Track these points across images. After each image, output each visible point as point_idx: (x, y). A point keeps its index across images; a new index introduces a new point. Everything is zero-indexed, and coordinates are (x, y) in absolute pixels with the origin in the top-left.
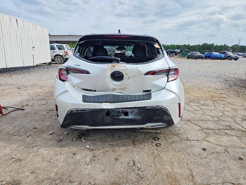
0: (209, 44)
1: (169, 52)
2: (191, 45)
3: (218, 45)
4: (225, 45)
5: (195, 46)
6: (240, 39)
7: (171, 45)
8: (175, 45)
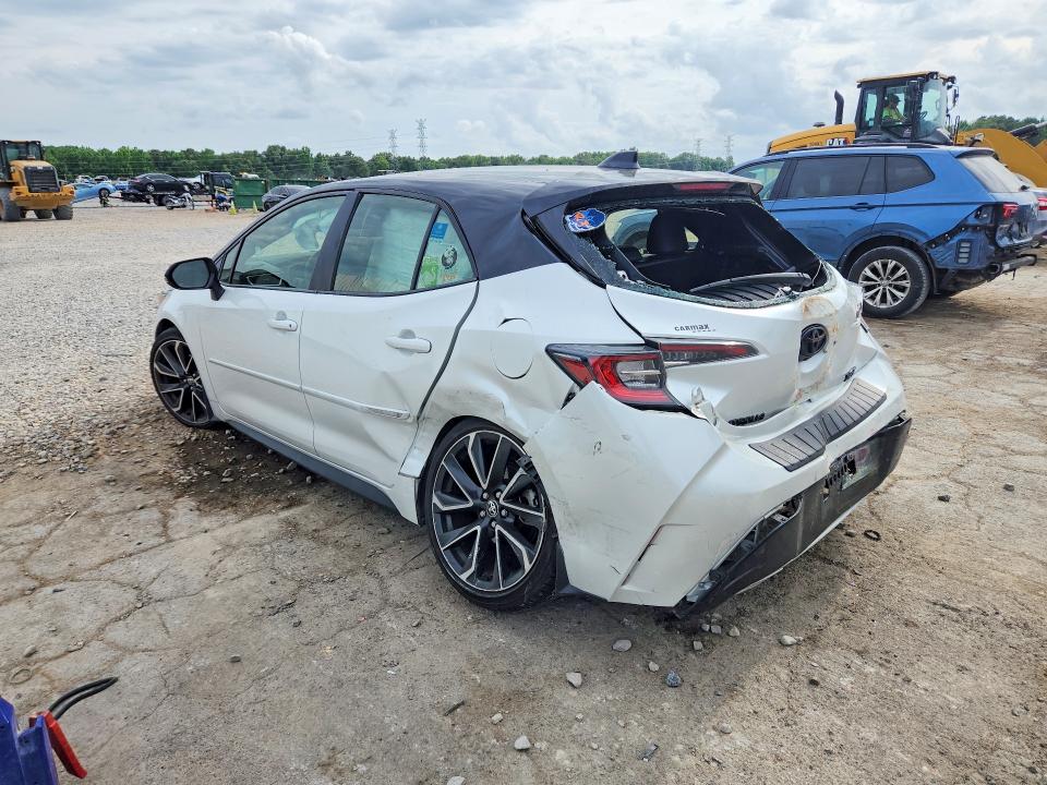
0: (291, 149)
1: (151, 188)
2: (218, 153)
3: (324, 153)
4: (349, 154)
5: (236, 155)
6: (392, 133)
7: (123, 152)
8: (141, 152)
